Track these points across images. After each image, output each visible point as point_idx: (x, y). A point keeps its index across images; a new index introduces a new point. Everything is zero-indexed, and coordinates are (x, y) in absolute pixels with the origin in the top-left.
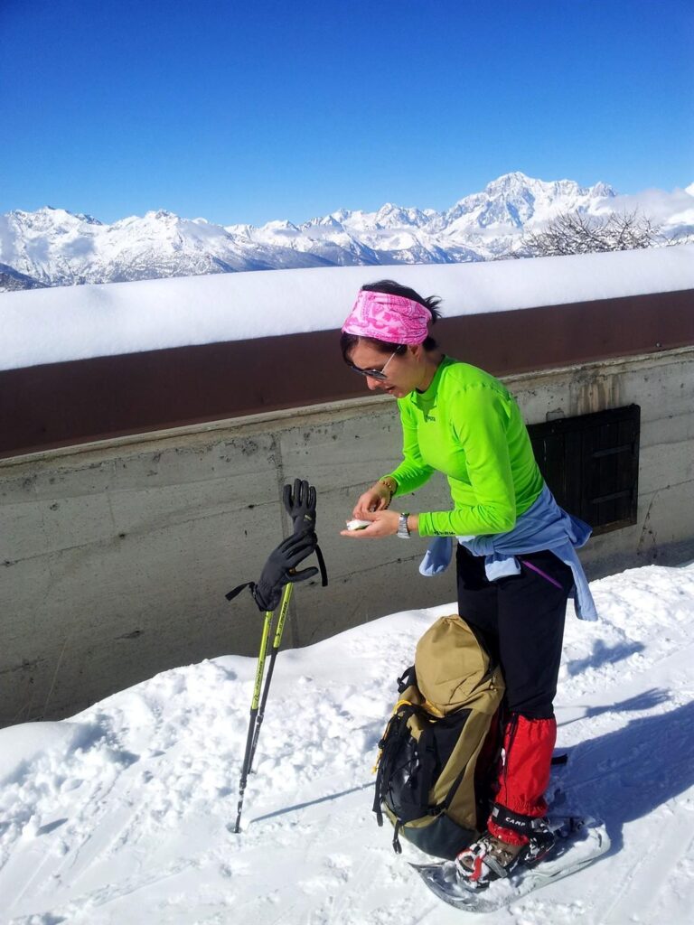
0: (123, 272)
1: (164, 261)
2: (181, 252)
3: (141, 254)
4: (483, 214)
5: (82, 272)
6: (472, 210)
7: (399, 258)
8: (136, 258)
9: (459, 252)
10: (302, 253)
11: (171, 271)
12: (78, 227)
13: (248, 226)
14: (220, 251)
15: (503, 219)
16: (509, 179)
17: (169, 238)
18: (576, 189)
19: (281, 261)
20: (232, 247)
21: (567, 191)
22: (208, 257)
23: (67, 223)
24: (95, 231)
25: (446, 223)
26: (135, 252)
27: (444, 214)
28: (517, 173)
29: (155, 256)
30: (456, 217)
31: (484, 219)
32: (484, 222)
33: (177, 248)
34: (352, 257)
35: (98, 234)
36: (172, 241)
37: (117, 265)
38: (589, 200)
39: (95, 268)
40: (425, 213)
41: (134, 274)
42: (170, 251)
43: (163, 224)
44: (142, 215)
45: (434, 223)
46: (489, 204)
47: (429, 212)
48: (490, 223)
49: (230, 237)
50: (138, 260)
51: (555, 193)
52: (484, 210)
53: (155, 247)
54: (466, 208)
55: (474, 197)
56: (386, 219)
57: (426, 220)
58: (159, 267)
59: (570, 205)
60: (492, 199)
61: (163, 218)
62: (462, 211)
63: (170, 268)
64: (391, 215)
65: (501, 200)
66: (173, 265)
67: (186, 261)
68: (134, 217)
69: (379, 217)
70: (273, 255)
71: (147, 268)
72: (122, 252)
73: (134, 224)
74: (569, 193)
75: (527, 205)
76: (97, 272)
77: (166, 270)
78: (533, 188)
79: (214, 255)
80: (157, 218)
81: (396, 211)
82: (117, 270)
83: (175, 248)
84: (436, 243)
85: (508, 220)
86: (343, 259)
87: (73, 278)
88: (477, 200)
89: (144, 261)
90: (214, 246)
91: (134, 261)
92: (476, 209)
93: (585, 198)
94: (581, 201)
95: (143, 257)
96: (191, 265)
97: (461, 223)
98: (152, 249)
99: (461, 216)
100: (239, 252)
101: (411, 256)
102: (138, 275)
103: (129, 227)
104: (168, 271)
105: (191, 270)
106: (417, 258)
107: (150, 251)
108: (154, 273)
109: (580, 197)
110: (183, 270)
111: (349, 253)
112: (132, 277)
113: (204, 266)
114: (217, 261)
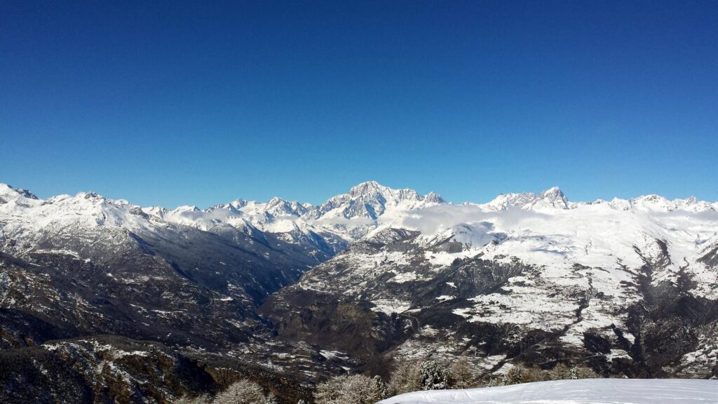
0: (50, 239)
1: (87, 232)
2: (103, 226)
3: (69, 226)
4: (346, 209)
5: (14, 236)
6: (339, 206)
7: (282, 238)
8: (63, 228)
9: (328, 237)
10: (204, 232)
12: (16, 199)
13: (162, 209)
14: (136, 227)
15: (362, 213)
16: (367, 185)
17: (94, 215)
18: (415, 195)
19: (186, 237)
20: (146, 225)
21: (408, 197)
22: (125, 232)
23: (7, 195)
24: (31, 204)
25: (320, 214)
26: (64, 224)
27: (318, 207)
28: (373, 182)
29: (80, 228)
30: (327, 211)
31: (348, 213)
32: (348, 215)
33: (100, 223)
34: (245, 236)
35: (33, 206)
36: (96, 217)
37: (46, 233)
38: (424, 204)
39: (26, 233)
40: (304, 205)
41: (59, 241)
42: (94, 224)
43: (91, 204)
44: (73, 195)
45: (310, 213)
46: (352, 202)
47: (307, 205)
48: (352, 216)
49: (146, 216)
50: (65, 231)
51: (400, 198)
52: (348, 206)
53: (81, 221)
54: (335, 204)
55: (341, 196)
56: (274, 209)
57: (305, 211)
58: (83, 237)
59: (411, 206)
60: (354, 199)
61: (91, 198)
62: (332, 206)
63: (91, 238)
64: (277, 206)
65: (361, 200)
66: (94, 236)
67: (106, 234)
68: (67, 196)
69: (269, 206)
70: (181, 233)
71: (71, 238)
72: (51, 223)
73: (65, 201)
74: (410, 198)
75: (379, 205)
76: (27, 237)
77: (87, 240)
78: (384, 193)
79: (131, 230)
80: (86, 198)
81: (282, 203)
82: (45, 237)
83: (98, 223)
84: (311, 228)
85: (365, 215)
86: (237, 238)
87: (5, 240)
88: (343, 199)
89: (70, 232)
90: (131, 224)
91: (61, 230)
92: (342, 205)
93: (422, 203)
94: (419, 204)
95: (70, 228)
96: (110, 237)
97: (330, 214)
98: (79, 222)
99: (331, 209)
100: (152, 229)
101: (291, 238)
102: (63, 243)
103: (61, 203)
104: (90, 241)
105: (110, 241)
106: (296, 239)
107: (76, 224)
108: (77, 241)
109: (418, 202)
110: (103, 241)
111: (243, 233)
112: (57, 244)
113: (121, 238)
114: (132, 235)
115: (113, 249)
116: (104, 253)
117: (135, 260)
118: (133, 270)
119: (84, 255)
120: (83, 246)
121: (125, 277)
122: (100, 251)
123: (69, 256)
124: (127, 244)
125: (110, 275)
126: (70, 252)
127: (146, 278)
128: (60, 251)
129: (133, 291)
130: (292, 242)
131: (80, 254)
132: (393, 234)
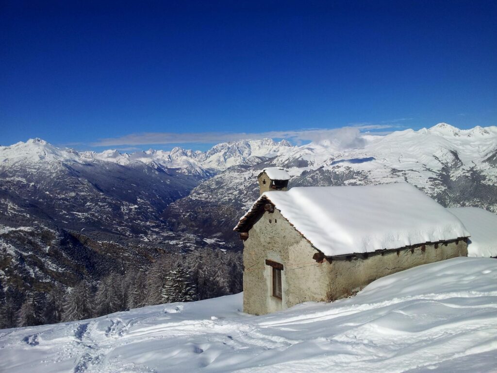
0: (6, 171)
1: (32, 165)
2: (44, 160)
3: (19, 161)
4: (225, 153)
6: (220, 151)
7: (180, 171)
8: (15, 163)
9: (213, 171)
10: (122, 166)
11: (36, 171)
13: (93, 152)
15: (236, 155)
18: (272, 142)
19: (107, 168)
20: (77, 159)
21: (268, 143)
22: (60, 163)
25: (207, 157)
26: (16, 160)
27: (206, 152)
29: (28, 162)
30: (212, 154)
31: (226, 155)
32: (226, 157)
33: (42, 158)
36: (39, 154)
37: (4, 167)
40: (196, 152)
41: (12, 172)
42: (37, 159)
43: (36, 145)
44: (25, 142)
45: (200, 157)
46: (229, 148)
47: (198, 152)
48: (229, 158)
50: (16, 164)
51: (262, 144)
52: (226, 151)
53: (28, 158)
54: (217, 150)
55: (221, 145)
56: (175, 155)
57: (196, 156)
58: (29, 168)
59: (269, 150)
60: (230, 146)
61: (37, 142)
62: (215, 151)
63: (35, 169)
64: (177, 153)
65: (235, 147)
66: (37, 167)
67: (46, 165)
68: (21, 142)
69: (172, 153)
70: (103, 165)
71: (21, 169)
72: (8, 161)
73: (19, 146)
74: (269, 144)
75: (248, 149)
77: (32, 170)
79: (64, 162)
80: (34, 142)
81: (181, 151)
82: (3, 170)
83: (40, 158)
84: (201, 166)
86: (146, 170)
88: (223, 146)
89: (20, 165)
90: (65, 158)
91: (14, 164)
92: (222, 150)
93: (277, 147)
94: (275, 148)
95: (20, 163)
96: (49, 167)
97: (214, 157)
98: (26, 158)
99: (214, 154)
100: (81, 162)
101: (186, 171)
102: (14, 173)
103: (17, 147)
104: (34, 170)
105: (48, 170)
106: (190, 172)
107: (25, 159)
108: (25, 171)
109: (274, 146)
110: (43, 170)
111: (150, 168)
112: (11, 174)
113: (57, 168)
114: (65, 165)
115: (51, 176)
116: (44, 178)
117: (66, 181)
118: (64, 188)
119: (29, 181)
120: (29, 174)
121: (59, 194)
122: (41, 177)
123: (19, 181)
124: (60, 171)
125: (47, 193)
126: (20, 179)
127: (73, 194)
128: (12, 178)
129: (64, 203)
130: (187, 174)
131: (27, 180)
132: (257, 160)
